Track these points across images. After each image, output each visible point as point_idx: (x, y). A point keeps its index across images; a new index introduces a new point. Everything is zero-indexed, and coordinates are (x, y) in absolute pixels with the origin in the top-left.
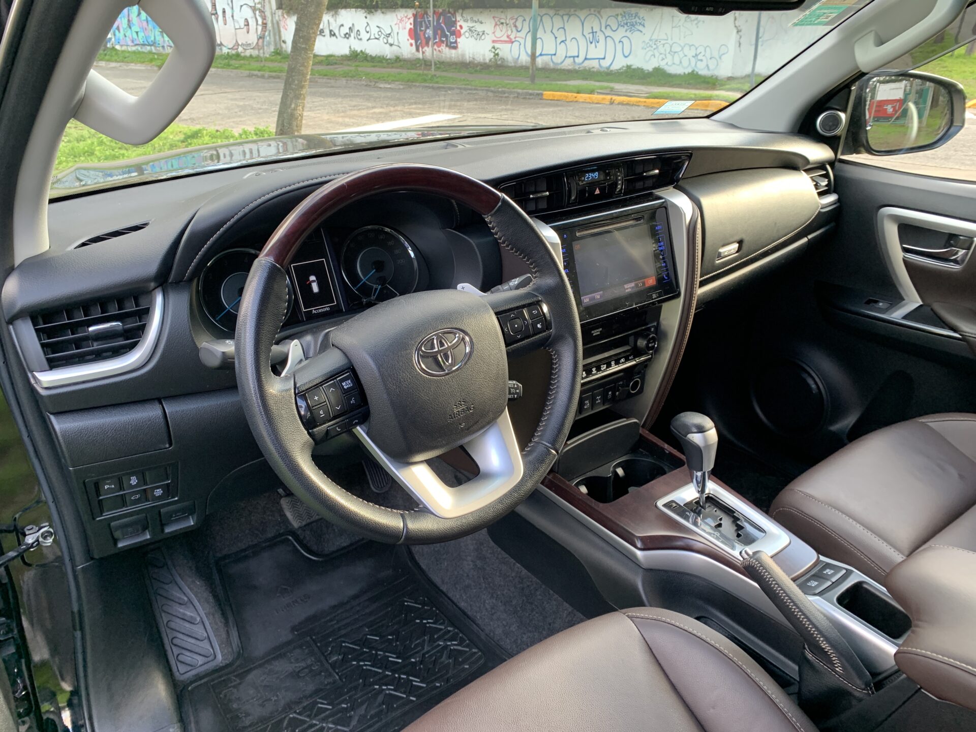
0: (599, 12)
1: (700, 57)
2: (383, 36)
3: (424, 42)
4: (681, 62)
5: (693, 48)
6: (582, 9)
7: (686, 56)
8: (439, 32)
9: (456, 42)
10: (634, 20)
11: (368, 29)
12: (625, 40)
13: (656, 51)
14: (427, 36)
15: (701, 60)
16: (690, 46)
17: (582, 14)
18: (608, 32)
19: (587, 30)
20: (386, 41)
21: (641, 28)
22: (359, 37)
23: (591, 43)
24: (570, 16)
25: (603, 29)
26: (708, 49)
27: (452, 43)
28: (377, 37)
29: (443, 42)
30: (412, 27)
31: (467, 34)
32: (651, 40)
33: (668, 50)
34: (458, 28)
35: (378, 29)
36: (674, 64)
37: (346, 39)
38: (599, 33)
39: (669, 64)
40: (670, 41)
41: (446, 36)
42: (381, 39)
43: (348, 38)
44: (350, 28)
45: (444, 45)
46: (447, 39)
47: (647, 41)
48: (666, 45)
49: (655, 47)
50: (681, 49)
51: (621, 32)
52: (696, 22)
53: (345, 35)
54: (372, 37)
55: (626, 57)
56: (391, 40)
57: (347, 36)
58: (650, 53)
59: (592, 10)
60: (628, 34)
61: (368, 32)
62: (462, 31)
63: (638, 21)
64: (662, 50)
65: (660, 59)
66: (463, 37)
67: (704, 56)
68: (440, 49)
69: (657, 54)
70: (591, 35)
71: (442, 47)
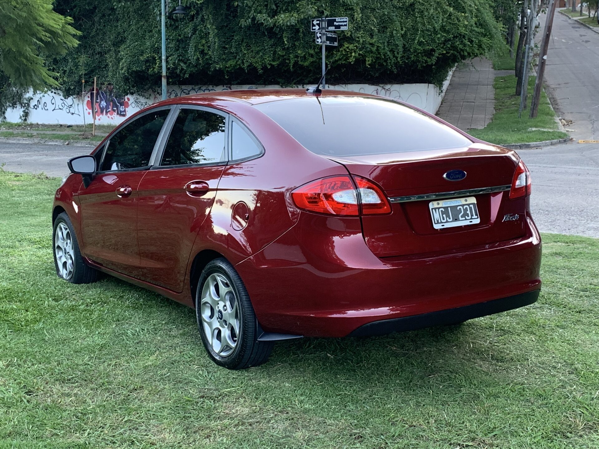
0: (230, 88)
2: (66, 107)
3: (99, 110)
6: (217, 85)
8: (111, 103)
9: (125, 111)
11: (53, 102)
14: (101, 106)
20: (68, 111)
22: (46, 108)
27: (121, 112)
28: (61, 107)
29: (114, 111)
30: (89, 99)
31: (133, 105)
34: (126, 100)
35: (62, 102)
37: (34, 109)
41: (117, 107)
42: (64, 109)
43: (36, 109)
44: (38, 101)
45: (116, 113)
46: (117, 109)
53: (34, 107)
54: (57, 108)
56: (72, 110)
57: (36, 107)
59: (225, 86)
61: (53, 104)
62: (130, 102)
66: (130, 107)
68: (112, 116)
71: (114, 115)
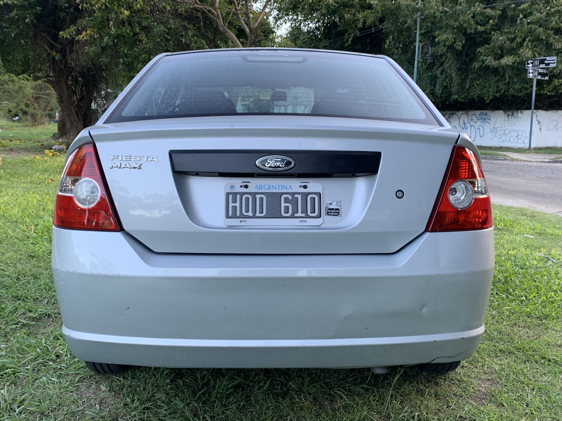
0: (467, 113)
1: (519, 137)
4: (510, 140)
5: (516, 132)
6: (458, 110)
7: (512, 136)
10: (485, 117)
12: (481, 128)
13: (496, 133)
15: (520, 139)
16: (514, 131)
17: (459, 113)
18: (472, 123)
19: (462, 122)
21: (489, 121)
23: (464, 129)
24: (453, 114)
25: (470, 121)
26: (523, 132)
32: (494, 128)
33: (503, 133)
36: (506, 140)
38: (467, 124)
39: (504, 141)
40: (503, 128)
47: (492, 128)
48: (502, 130)
49: (496, 131)
50: (509, 132)
51: (479, 123)
52: (517, 118)
55: (481, 137)
58: (494, 135)
59: (464, 111)
60: (482, 124)
63: (487, 117)
64: (499, 133)
65: (499, 138)
67: (521, 136)
69: (497, 135)
70: (463, 125)
